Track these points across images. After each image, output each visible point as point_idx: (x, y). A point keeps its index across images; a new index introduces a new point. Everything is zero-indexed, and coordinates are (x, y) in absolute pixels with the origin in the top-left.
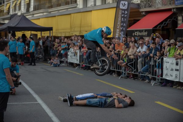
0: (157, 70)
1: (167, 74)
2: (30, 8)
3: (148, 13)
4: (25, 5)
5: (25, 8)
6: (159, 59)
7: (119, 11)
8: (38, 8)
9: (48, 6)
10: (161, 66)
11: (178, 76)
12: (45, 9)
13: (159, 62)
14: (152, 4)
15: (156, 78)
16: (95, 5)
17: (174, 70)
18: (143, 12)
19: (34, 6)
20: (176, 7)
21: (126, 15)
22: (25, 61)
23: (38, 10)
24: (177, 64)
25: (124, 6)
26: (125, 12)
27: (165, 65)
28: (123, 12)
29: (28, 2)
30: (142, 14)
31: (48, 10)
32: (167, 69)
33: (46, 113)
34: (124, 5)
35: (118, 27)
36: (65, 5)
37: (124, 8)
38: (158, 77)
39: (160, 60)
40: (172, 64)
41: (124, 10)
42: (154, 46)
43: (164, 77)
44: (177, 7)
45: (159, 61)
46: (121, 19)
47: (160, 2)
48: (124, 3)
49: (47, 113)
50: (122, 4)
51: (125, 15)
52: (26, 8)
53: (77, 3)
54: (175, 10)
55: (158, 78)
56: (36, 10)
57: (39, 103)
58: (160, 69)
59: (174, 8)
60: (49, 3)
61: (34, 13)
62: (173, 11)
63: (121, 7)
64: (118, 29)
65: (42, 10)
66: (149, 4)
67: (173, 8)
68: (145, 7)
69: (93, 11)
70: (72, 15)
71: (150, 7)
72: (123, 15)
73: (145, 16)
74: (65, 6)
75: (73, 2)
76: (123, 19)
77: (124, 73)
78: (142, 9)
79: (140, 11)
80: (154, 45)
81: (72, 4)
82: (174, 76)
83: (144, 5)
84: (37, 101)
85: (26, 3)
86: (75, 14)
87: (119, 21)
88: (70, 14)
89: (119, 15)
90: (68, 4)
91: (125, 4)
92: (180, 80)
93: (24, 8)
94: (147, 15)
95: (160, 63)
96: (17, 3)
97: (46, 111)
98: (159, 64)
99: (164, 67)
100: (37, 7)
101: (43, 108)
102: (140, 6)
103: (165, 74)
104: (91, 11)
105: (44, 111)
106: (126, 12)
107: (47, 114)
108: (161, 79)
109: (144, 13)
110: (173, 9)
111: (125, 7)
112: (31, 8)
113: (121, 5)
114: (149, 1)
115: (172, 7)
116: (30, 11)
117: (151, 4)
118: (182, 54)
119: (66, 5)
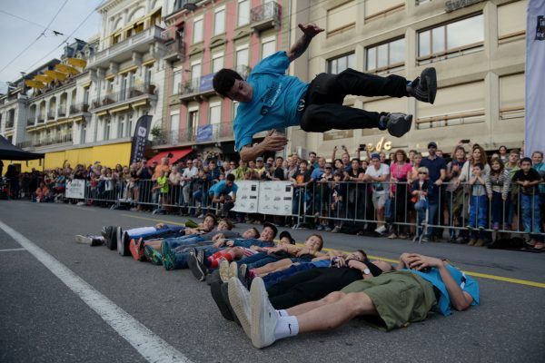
16: (95, 141)
18: (156, 149)
20: (196, 144)
28: (141, 139)
30: (154, 152)
33: (54, 276)
44: (198, 143)
47: (176, 138)
48: (143, 130)
49: (59, 277)
53: (73, 141)
57: (26, 251)
62: (192, 148)
66: (164, 141)
68: (158, 145)
69: (94, 147)
70: (67, 152)
71: (165, 144)
72: (140, 143)
75: (68, 140)
78: (155, 146)
79: (152, 148)
81: (66, 142)
84: (20, 246)
86: (71, 151)
90: (61, 143)
97: (53, 271)
101: (40, 263)
102: (152, 143)
104: (91, 147)
105: (47, 270)
106: (144, 141)
107: (60, 280)
111: (143, 134)
115: (192, 144)
117: (166, 141)
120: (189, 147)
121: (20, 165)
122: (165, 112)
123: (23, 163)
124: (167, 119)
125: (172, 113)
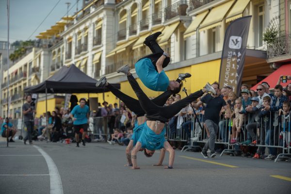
0: (284, 135)
2: (100, 71)
3: (280, 64)
4: (93, 66)
6: (286, 116)
7: (228, 53)
8: (112, 70)
13: (286, 120)
14: (286, 50)
15: (282, 149)
18: (272, 63)
19: (106, 68)
21: (239, 60)
23: (112, 72)
25: (235, 45)
26: (237, 54)
28: (234, 53)
29: (98, 61)
30: (271, 67)
34: (235, 42)
35: (226, 80)
37: (235, 47)
38: (286, 146)
39: (288, 116)
41: (237, 51)
45: (286, 118)
46: (232, 66)
48: (236, 40)
50: (233, 40)
51: (238, 58)
52: (94, 71)
55: (286, 149)
56: (109, 73)
58: (289, 133)
60: (129, 61)
63: (231, 46)
64: (226, 82)
66: (282, 50)
68: (275, 56)
69: (192, 66)
71: (283, 54)
72: (234, 60)
73: (275, 69)
76: (234, 65)
77: (229, 147)
78: (271, 59)
79: (268, 62)
80: (278, 90)
83: (274, 51)
85: (94, 63)
87: (228, 69)
89: (228, 60)
93: (91, 71)
94: (279, 68)
95: (289, 121)
96: (82, 65)
98: (287, 124)
100: (111, 68)
102: (267, 54)
106: (239, 54)
109: (273, 66)
111: (237, 45)
112: (102, 71)
113: (231, 42)
114: (281, 45)
116: (100, 75)
117: (284, 50)
121: (96, 99)
122: (283, 6)
123: (100, 96)
124: (286, 15)
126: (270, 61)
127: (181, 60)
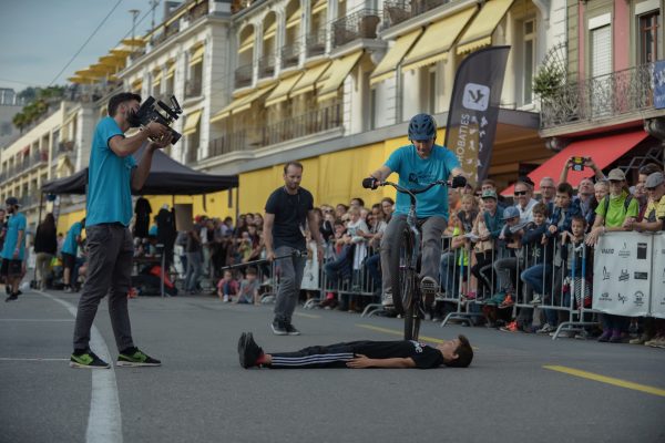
0: (572, 285)
1: (607, 295)
2: (199, 151)
3: (567, 141)
5: (182, 152)
6: (577, 245)
7: (461, 117)
8: (222, 148)
9: (252, 141)
10: (586, 267)
11: (646, 299)
12: (244, 149)
13: (578, 253)
14: (578, 111)
17: (632, 276)
18: (551, 138)
19: (210, 144)
20: (656, 115)
21: (483, 132)
22: (144, 288)
23: (222, 153)
24: (642, 254)
25: (477, 101)
26: (480, 121)
27: (600, 262)
28: (474, 119)
29: (194, 130)
30: (548, 146)
31: (252, 154)
32: (607, 277)
34: (476, 97)
36: (306, 134)
37: (475, 107)
38: (575, 308)
39: (582, 245)
40: (625, 254)
41: (479, 114)
42: (564, 200)
43: (597, 306)
44: (660, 114)
45: (577, 249)
46: (468, 144)
47: (604, 101)
48: (479, 92)
50: (471, 92)
51: (481, 129)
52: (186, 150)
53: (345, 124)
54: (654, 126)
55: (576, 312)
56: (215, 155)
58: (583, 280)
59: (650, 120)
60: (258, 129)
61: (209, 165)
62: (646, 128)
63: (468, 103)
65: (234, 152)
66: (571, 112)
67: (647, 120)
68: (557, 123)
69: (387, 143)
70: (324, 159)
71: (574, 120)
72: (472, 131)
73: (557, 151)
74: (306, 137)
75: (332, 122)
76: (472, 142)
77: (459, 307)
78: (548, 130)
79: (542, 136)
80: (565, 194)
81: (326, 128)
82: (631, 298)
83: (554, 115)
85: (186, 134)
86: (333, 157)
87: (460, 151)
88: (316, 157)
89: (461, 131)
90: (316, 131)
91: (480, 96)
92: (653, 310)
93: (180, 151)
95: (584, 257)
98: (579, 260)
99: (597, 269)
100: (219, 145)
102: (541, 120)
103: (599, 296)
104: (383, 142)
106: (484, 122)
108: (585, 314)
109: (553, 144)
110: (648, 123)
111: (480, 102)
112: (202, 150)
114: (569, 102)
115: (644, 118)
116: (199, 158)
117: (575, 111)
118: (662, 215)
119: (311, 133)
120: (636, 127)
121: (189, 208)
122: (573, 22)
123: (196, 200)
124: (579, 41)
125: (593, 23)
126: (547, 133)
127: (365, 129)
